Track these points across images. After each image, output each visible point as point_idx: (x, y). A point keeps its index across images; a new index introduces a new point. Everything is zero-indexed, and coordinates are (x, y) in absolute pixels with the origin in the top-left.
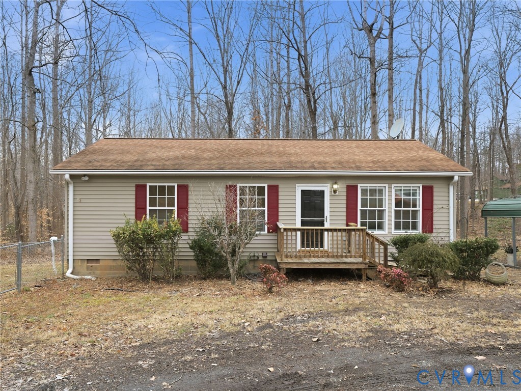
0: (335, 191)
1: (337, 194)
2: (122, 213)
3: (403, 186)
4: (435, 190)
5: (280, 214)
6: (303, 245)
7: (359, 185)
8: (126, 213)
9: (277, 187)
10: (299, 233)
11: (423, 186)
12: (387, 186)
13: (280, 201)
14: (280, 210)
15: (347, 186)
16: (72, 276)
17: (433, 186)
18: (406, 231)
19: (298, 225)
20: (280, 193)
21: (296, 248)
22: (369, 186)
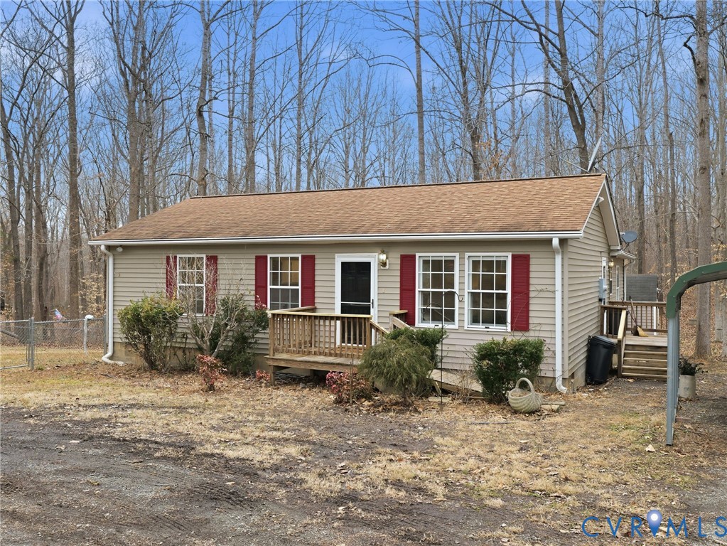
0: (384, 264)
1: (387, 267)
2: (141, 290)
3: (482, 255)
4: (532, 261)
5: (317, 295)
6: (343, 341)
7: (418, 255)
8: (146, 290)
9: (313, 258)
10: (338, 322)
11: (512, 255)
12: (457, 255)
13: (317, 278)
14: (317, 289)
15: (401, 255)
16: (109, 361)
17: (529, 255)
18: (487, 325)
19: (338, 312)
20: (317, 267)
21: (335, 343)
22: (432, 255)
